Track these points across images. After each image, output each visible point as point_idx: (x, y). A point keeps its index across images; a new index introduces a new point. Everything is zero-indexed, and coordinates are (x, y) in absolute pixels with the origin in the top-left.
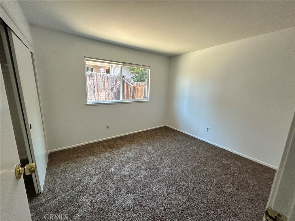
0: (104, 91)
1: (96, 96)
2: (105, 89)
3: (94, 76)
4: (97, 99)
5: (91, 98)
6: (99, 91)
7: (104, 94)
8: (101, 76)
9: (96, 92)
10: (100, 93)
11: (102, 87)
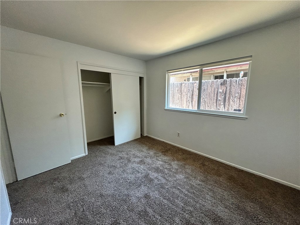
0: (238, 100)
1: (227, 106)
2: (240, 98)
3: (228, 83)
4: (226, 109)
5: (220, 107)
6: (231, 100)
7: (238, 104)
8: (237, 82)
9: (227, 101)
10: (231, 103)
11: (237, 95)
